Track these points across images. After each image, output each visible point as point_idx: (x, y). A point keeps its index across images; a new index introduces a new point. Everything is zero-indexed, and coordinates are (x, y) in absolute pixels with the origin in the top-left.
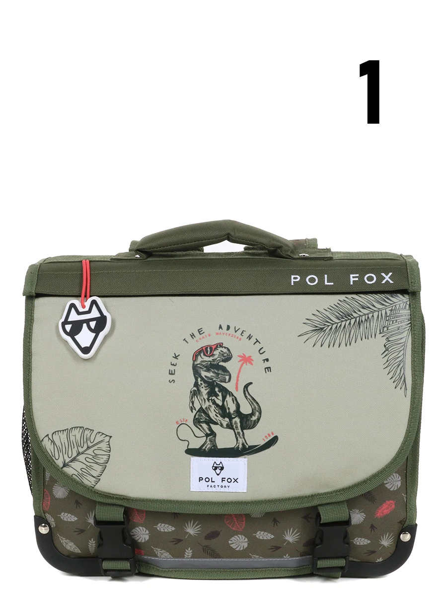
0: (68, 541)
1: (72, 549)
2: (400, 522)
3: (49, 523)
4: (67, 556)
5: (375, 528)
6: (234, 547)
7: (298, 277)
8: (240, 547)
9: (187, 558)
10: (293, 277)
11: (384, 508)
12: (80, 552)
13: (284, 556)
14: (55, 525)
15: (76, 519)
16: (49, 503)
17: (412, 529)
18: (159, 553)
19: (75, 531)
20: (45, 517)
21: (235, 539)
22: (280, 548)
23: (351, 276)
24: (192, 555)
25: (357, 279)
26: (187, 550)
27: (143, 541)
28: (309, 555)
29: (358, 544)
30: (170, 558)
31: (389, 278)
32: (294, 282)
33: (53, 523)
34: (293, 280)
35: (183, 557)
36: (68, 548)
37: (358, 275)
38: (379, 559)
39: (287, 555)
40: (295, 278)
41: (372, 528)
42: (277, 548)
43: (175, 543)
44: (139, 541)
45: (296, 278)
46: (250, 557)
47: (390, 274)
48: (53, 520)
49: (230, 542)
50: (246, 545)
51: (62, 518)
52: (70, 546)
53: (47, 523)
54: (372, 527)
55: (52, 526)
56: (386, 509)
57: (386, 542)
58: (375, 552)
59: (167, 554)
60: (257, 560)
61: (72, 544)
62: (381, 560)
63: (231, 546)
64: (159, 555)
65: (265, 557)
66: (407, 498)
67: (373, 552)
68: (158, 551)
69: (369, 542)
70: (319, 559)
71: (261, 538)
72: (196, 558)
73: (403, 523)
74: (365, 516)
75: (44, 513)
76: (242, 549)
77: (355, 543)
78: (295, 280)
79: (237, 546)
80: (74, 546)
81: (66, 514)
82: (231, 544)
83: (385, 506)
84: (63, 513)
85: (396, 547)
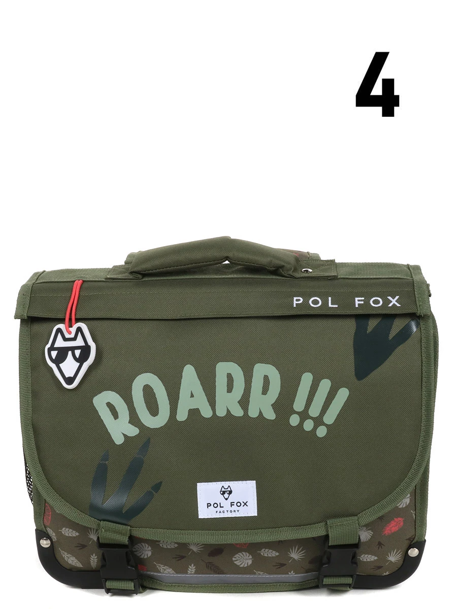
0: (69, 555)
1: (74, 563)
2: (409, 539)
3: (51, 537)
4: (69, 570)
5: (383, 545)
6: (238, 564)
7: (301, 298)
8: (244, 563)
9: (191, 574)
10: (295, 298)
11: (392, 525)
12: (82, 566)
13: (289, 573)
14: (56, 539)
15: (77, 534)
16: (50, 518)
17: (421, 545)
18: (162, 569)
19: (77, 547)
20: (47, 531)
21: (239, 556)
22: (285, 565)
23: (357, 299)
24: (195, 571)
25: (363, 302)
26: (190, 567)
27: (146, 557)
28: (314, 572)
29: (365, 560)
30: (173, 574)
31: (396, 301)
32: (296, 304)
33: (55, 537)
34: (295, 302)
35: (187, 573)
36: (70, 562)
37: (363, 298)
38: (386, 573)
39: (292, 572)
40: (297, 300)
41: (378, 545)
42: (282, 565)
43: (178, 559)
44: (142, 557)
45: (299, 300)
46: (255, 574)
47: (397, 297)
48: (54, 534)
49: (234, 559)
50: (250, 562)
51: (63, 533)
52: (71, 560)
53: (49, 537)
54: (380, 544)
55: (54, 540)
56: (393, 527)
57: (394, 558)
58: (382, 567)
59: (170, 570)
60: (261, 576)
61: (73, 559)
62: (387, 573)
63: (235, 562)
64: (162, 571)
65: (270, 574)
66: (415, 514)
67: (380, 567)
68: (161, 567)
69: (376, 558)
70: (325, 576)
71: (266, 555)
72: (199, 574)
73: (412, 540)
74: (372, 533)
75: (45, 527)
76: (246, 566)
77: (361, 559)
78: (297, 302)
79: (241, 563)
80: (76, 561)
81: (67, 529)
82: (235, 561)
83: (393, 524)
84: (64, 529)
85: (404, 562)
